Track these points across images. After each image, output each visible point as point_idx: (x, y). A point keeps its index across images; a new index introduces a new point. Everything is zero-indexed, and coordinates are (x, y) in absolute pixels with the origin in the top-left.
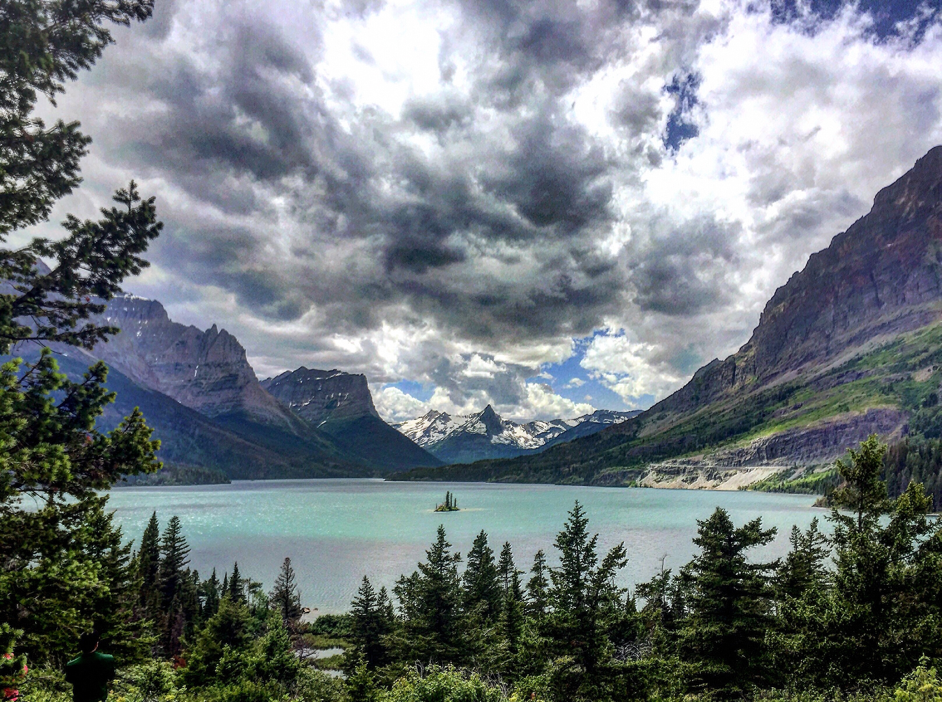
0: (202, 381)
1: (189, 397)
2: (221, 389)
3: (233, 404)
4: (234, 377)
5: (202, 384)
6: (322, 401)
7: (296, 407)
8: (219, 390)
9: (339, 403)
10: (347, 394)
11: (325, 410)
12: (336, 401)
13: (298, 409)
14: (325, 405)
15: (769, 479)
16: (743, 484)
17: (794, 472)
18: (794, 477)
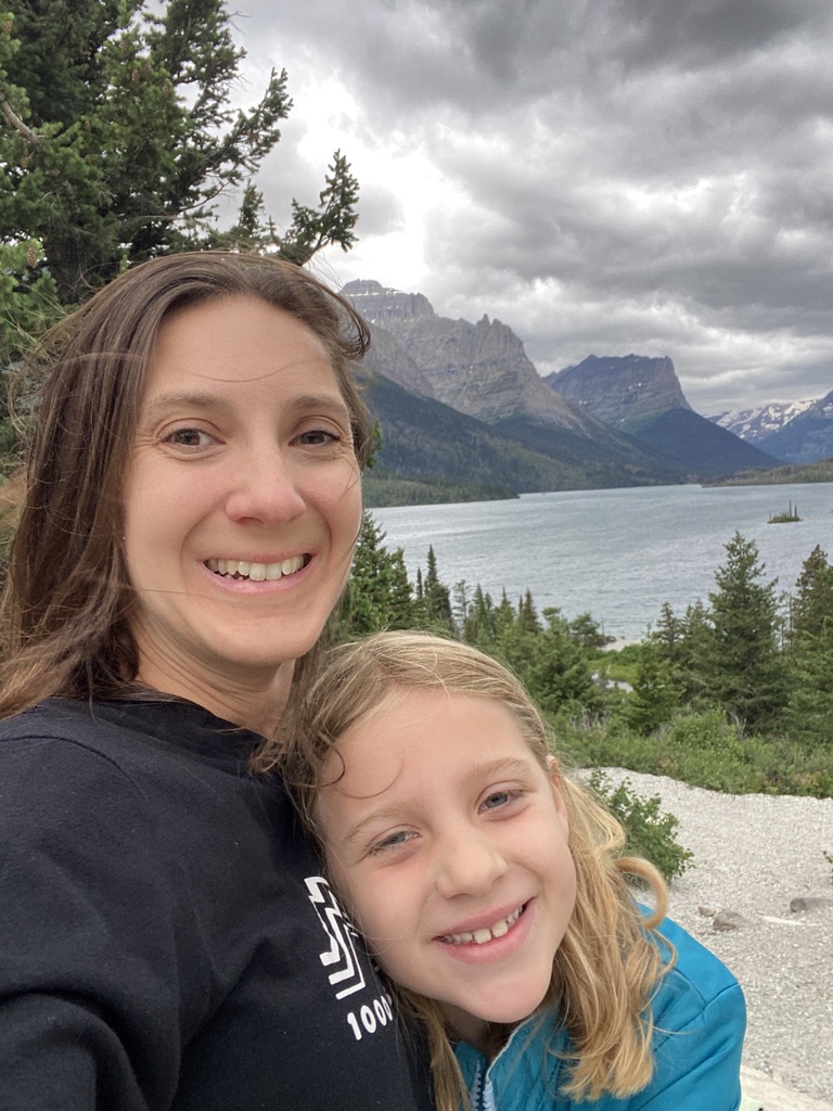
0: (478, 383)
1: (467, 403)
2: (500, 391)
3: (514, 407)
4: (512, 376)
5: (478, 386)
6: (619, 394)
7: (587, 404)
8: (498, 392)
9: (640, 396)
10: (649, 384)
11: (623, 406)
12: (635, 393)
13: (590, 407)
14: (622, 400)
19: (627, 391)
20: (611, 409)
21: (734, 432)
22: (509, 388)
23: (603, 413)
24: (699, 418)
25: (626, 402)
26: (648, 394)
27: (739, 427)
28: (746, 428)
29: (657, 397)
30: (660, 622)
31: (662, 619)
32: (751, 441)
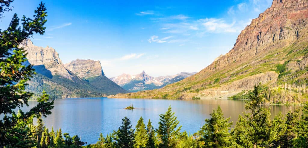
2: (52, 67)
3: (55, 72)
6: (85, 71)
7: (76, 73)
8: (51, 68)
9: (91, 71)
10: (94, 68)
11: (86, 74)
12: (90, 70)
13: (77, 74)
14: (86, 72)
15: (237, 95)
16: (229, 97)
17: (244, 93)
18: (244, 94)
19: (88, 70)
20: (83, 75)
21: (116, 83)
22: (54, 67)
23: (81, 76)
24: (108, 79)
25: (87, 73)
26: (93, 71)
27: (118, 82)
28: (119, 82)
29: (96, 72)
32: (121, 86)
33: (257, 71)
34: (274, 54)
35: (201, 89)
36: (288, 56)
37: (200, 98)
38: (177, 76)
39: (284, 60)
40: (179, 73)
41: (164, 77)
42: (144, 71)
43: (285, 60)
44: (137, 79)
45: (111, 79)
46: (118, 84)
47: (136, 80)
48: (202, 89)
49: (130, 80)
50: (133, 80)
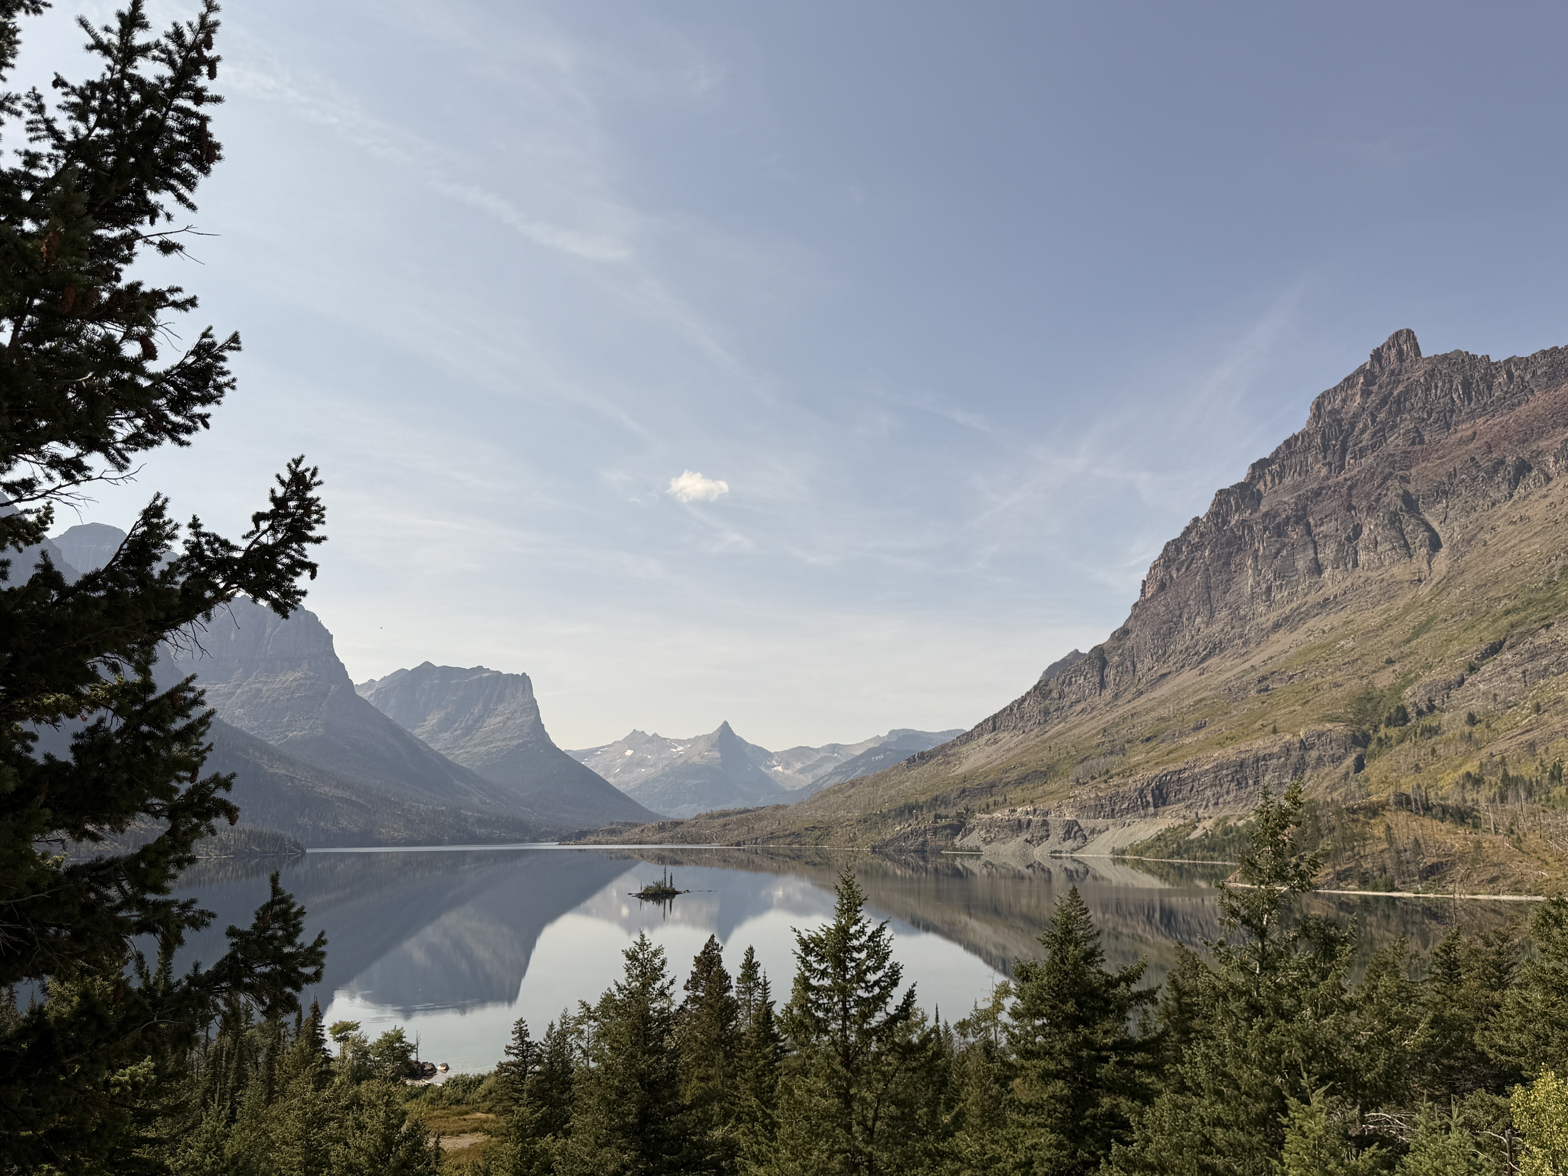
9: (487, 721)
10: (499, 706)
12: (482, 716)
15: (1159, 839)
16: (1118, 846)
17: (1195, 828)
18: (1196, 834)
20: (449, 735)
21: (601, 774)
24: (561, 754)
25: (467, 727)
26: (498, 720)
27: (608, 768)
28: (616, 770)
29: (510, 723)
30: (510, 1048)
31: (512, 1044)
32: (621, 788)
33: (1257, 725)
34: (1336, 641)
35: (984, 806)
36: (1414, 643)
37: (978, 849)
38: (871, 745)
39: (1391, 669)
40: (884, 733)
41: (817, 751)
42: (726, 725)
43: (1397, 666)
44: (696, 759)
45: (578, 753)
46: (610, 780)
47: (690, 762)
48: (988, 806)
49: (665, 762)
50: (681, 761)
